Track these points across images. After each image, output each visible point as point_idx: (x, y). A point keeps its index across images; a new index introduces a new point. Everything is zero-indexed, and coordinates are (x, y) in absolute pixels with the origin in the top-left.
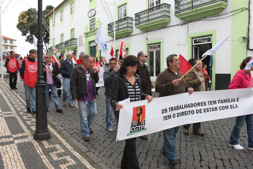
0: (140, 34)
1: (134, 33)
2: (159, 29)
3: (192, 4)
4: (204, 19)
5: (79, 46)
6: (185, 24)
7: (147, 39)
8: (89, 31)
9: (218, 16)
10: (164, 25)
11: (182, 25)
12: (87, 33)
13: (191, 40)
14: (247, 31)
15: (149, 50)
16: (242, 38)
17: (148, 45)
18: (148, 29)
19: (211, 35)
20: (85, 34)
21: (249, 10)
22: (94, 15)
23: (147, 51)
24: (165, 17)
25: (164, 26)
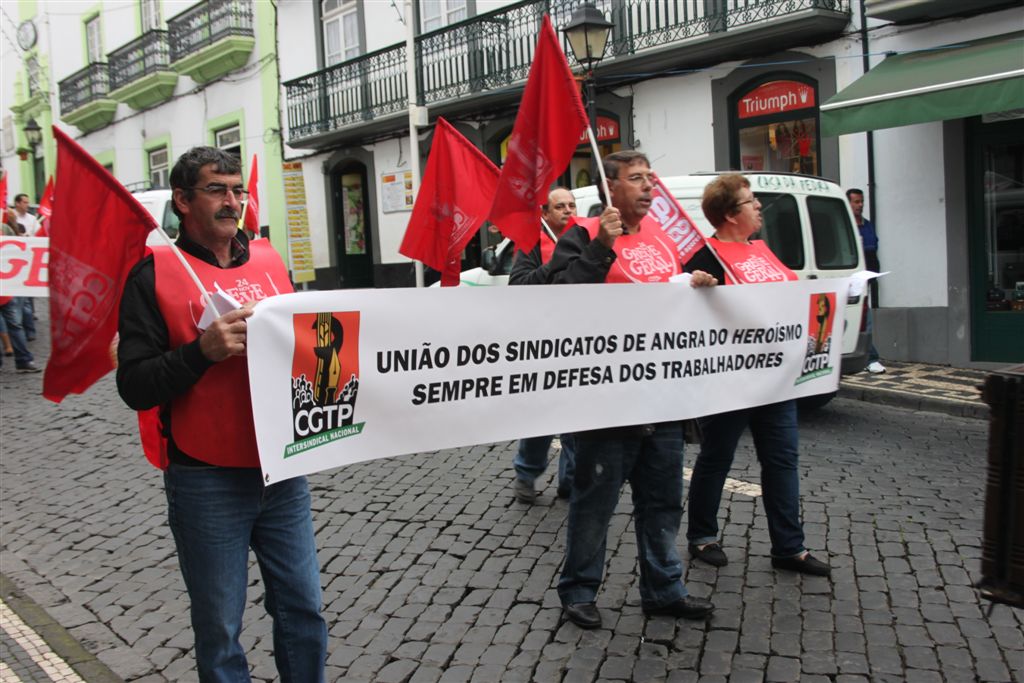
0: (130, 117)
1: (120, 115)
2: (162, 104)
3: (210, 30)
4: (226, 79)
5: (7, 154)
6: (200, 90)
7: (144, 134)
8: (26, 99)
9: (245, 71)
10: (166, 93)
11: (196, 93)
12: (20, 107)
13: (213, 135)
14: (276, 113)
15: (153, 167)
16: (271, 132)
17: (150, 152)
18: (144, 103)
19: (237, 124)
20: (15, 112)
21: (277, 60)
22: (35, 42)
23: (148, 170)
24: (155, 71)
25: (168, 95)
